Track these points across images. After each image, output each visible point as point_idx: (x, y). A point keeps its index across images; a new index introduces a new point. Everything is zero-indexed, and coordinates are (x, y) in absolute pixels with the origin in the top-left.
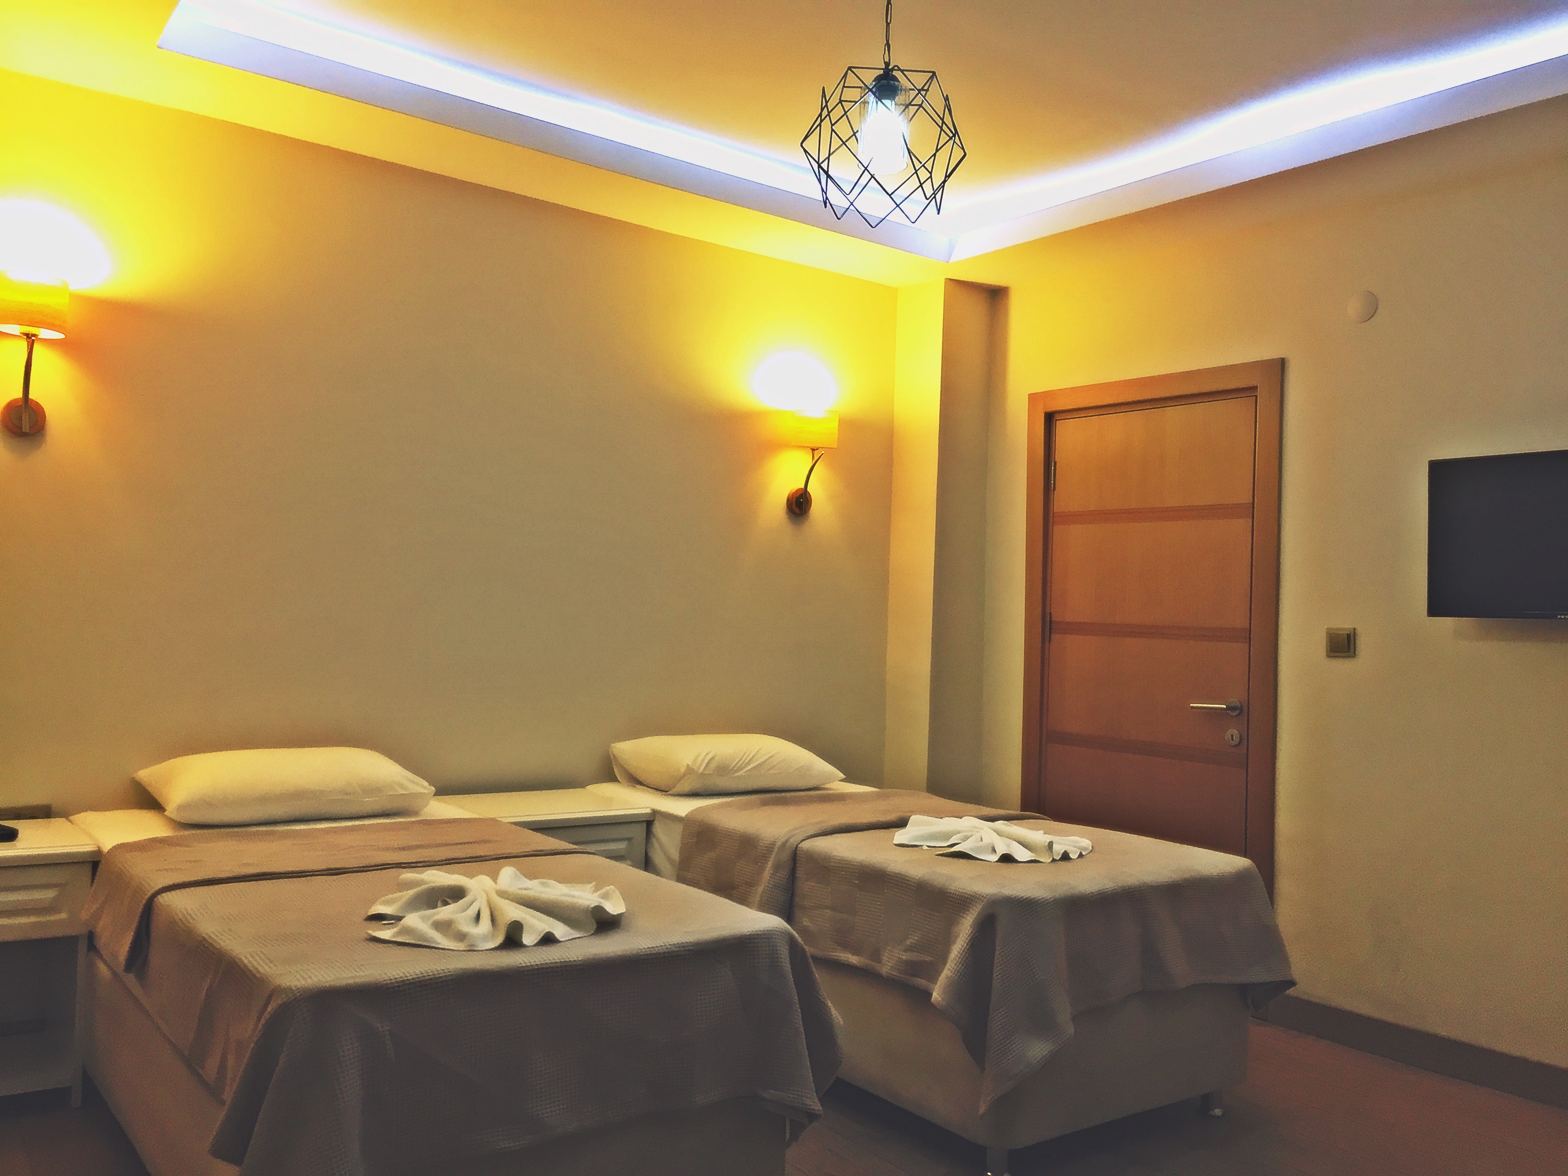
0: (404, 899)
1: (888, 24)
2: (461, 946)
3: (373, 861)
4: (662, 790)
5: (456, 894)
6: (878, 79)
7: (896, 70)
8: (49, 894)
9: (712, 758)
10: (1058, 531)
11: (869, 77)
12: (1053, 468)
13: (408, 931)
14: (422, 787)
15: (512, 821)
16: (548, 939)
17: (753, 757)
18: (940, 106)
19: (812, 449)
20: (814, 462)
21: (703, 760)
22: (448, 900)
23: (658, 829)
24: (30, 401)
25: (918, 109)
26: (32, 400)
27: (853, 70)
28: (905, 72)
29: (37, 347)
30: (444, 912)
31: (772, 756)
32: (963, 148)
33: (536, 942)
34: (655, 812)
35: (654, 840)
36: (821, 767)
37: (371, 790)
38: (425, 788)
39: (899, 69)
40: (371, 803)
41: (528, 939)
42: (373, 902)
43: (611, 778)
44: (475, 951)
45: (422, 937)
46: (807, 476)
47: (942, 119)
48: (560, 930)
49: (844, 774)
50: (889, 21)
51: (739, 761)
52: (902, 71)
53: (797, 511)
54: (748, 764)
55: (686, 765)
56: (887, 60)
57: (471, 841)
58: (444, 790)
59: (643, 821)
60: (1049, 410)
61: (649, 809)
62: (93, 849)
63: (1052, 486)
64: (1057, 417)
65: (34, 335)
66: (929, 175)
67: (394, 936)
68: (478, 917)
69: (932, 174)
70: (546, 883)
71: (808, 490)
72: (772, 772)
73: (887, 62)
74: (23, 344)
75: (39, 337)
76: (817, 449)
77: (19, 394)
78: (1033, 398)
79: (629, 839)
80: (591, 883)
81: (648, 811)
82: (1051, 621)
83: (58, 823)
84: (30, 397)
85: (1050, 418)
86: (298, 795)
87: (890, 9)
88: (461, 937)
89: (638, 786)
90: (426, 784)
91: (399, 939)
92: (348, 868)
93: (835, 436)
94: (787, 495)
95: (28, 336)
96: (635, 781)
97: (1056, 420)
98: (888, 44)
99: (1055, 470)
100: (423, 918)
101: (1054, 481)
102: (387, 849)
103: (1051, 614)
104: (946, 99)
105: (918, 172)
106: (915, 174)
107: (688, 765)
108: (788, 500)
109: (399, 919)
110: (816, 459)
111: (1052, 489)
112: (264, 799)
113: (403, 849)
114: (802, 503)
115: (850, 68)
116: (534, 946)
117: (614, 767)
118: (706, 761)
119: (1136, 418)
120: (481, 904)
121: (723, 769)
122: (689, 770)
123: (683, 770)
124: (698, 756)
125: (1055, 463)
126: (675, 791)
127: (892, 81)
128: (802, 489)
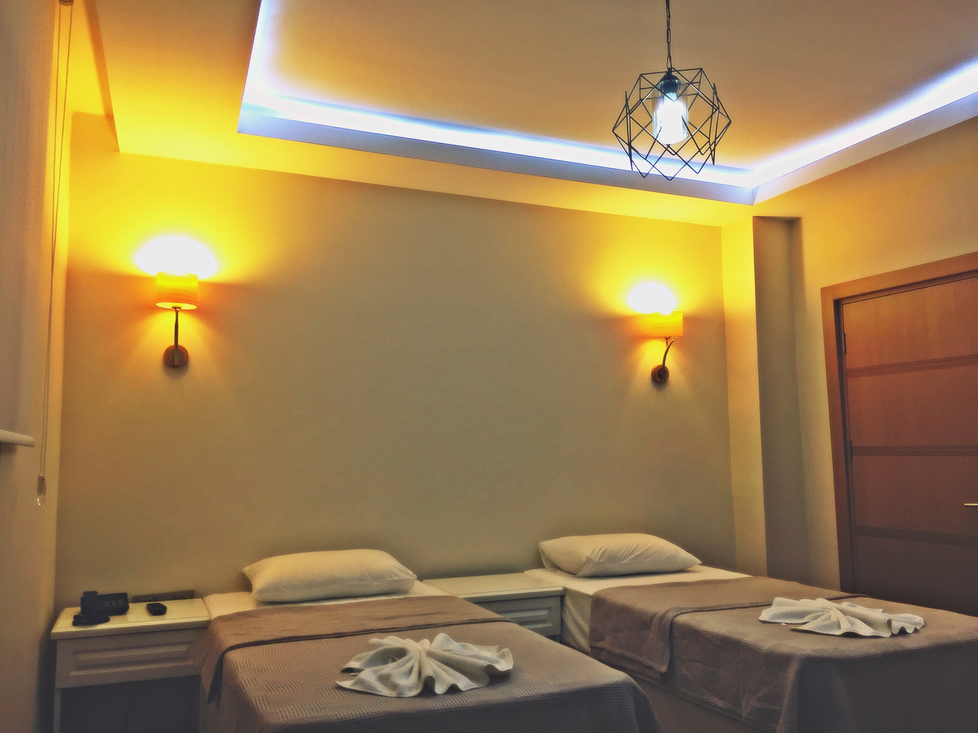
0: (367, 658)
1: (669, 43)
2: (393, 694)
3: (365, 628)
4: (573, 574)
5: (401, 653)
6: (664, 79)
7: (673, 71)
8: (182, 648)
9: (604, 552)
10: (852, 383)
11: (656, 79)
12: (843, 338)
13: (361, 682)
14: (408, 574)
15: (464, 597)
16: (453, 690)
17: (635, 549)
18: (710, 94)
19: (666, 338)
20: (668, 347)
21: (598, 553)
22: (395, 658)
23: (568, 601)
24: (179, 347)
25: (696, 97)
26: (180, 346)
27: (643, 75)
28: (680, 72)
29: (179, 314)
30: (389, 668)
31: (646, 550)
32: (728, 117)
33: (445, 691)
34: (565, 590)
35: (566, 609)
36: (684, 555)
37: (377, 576)
38: (410, 575)
39: (675, 70)
40: (376, 586)
41: (439, 689)
42: (349, 659)
43: (540, 565)
44: (402, 698)
45: (369, 687)
46: (664, 357)
47: (713, 103)
48: (463, 683)
49: (700, 561)
50: (669, 41)
51: (626, 551)
52: (678, 71)
53: (659, 380)
54: (630, 555)
55: (586, 556)
56: (669, 67)
57: (430, 612)
58: (422, 577)
59: (558, 596)
60: (836, 298)
61: (561, 587)
62: (207, 619)
63: (844, 351)
64: (844, 302)
65: (179, 308)
66: (708, 140)
67: (352, 686)
68: (410, 671)
69: (710, 139)
70: (465, 646)
71: (666, 365)
72: (648, 560)
73: (669, 68)
74: (174, 314)
75: (182, 309)
76: (669, 338)
77: (172, 343)
78: (824, 291)
79: (549, 609)
80: (496, 645)
81: (561, 588)
82: (851, 447)
83: (197, 602)
84: (179, 344)
85: (838, 304)
86: (332, 581)
87: (669, 33)
88: (395, 687)
89: (558, 571)
90: (411, 573)
91: (354, 688)
92: (347, 633)
93: (681, 328)
94: (652, 369)
95: (175, 308)
96: (556, 568)
97: (843, 304)
98: (669, 56)
99: (845, 339)
100: (375, 672)
101: (845, 347)
102: (376, 619)
103: (851, 441)
104: (714, 89)
105: (694, 137)
106: (692, 139)
107: (587, 557)
108: (652, 374)
109: (359, 671)
110: (669, 345)
111: (844, 352)
112: (310, 585)
113: (386, 619)
114: (662, 375)
115: (641, 75)
116: (443, 694)
117: (542, 557)
118: (600, 554)
119: (904, 298)
120: (414, 662)
121: (613, 558)
122: (589, 560)
123: (584, 559)
124: (594, 551)
125: (844, 334)
126: (581, 573)
127: (673, 79)
128: (661, 365)
